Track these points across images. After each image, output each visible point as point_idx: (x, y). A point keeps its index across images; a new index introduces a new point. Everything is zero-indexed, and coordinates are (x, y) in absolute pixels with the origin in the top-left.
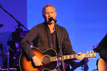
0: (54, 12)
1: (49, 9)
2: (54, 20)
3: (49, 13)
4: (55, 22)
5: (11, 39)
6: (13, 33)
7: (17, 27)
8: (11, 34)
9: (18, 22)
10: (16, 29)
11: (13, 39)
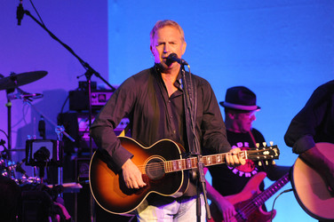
0: (179, 42)
1: (168, 34)
2: (179, 61)
3: (164, 43)
4: (182, 67)
5: (67, 109)
6: (71, 93)
7: (84, 79)
8: (67, 94)
9: (86, 65)
10: (81, 84)
11: (71, 108)
